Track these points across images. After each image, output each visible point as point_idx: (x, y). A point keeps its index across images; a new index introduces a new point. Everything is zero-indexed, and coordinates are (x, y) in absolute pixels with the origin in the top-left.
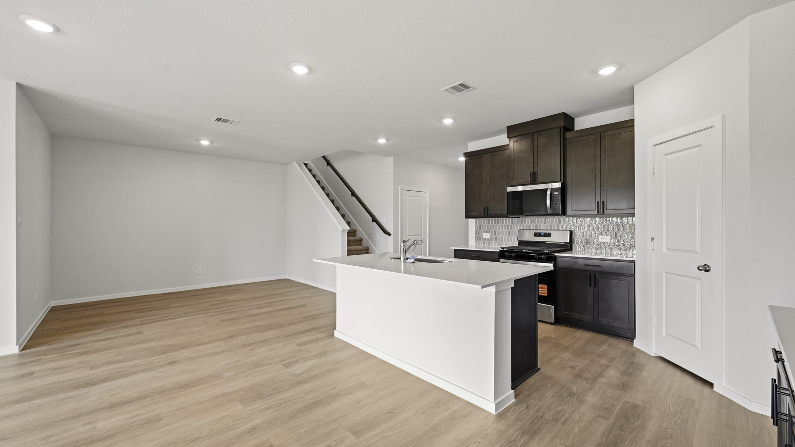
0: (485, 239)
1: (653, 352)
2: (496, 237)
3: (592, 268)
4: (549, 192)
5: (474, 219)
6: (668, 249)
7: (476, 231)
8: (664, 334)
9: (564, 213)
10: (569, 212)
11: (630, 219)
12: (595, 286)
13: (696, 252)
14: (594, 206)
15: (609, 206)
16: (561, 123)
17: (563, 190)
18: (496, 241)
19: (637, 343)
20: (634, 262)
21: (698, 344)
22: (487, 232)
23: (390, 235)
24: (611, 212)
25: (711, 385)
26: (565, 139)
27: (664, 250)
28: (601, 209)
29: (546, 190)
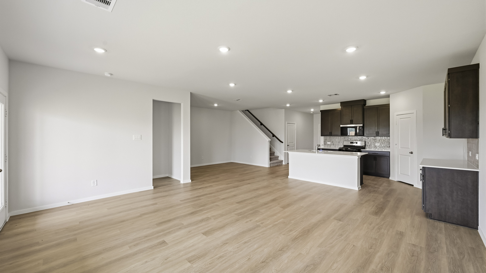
0: (328, 144)
1: (396, 180)
2: (333, 144)
3: (375, 154)
4: (358, 127)
5: (323, 137)
6: (401, 148)
7: (324, 141)
8: (400, 174)
9: (363, 135)
10: (365, 135)
11: (389, 137)
12: (376, 160)
13: (409, 148)
14: (375, 133)
15: (380, 133)
16: (363, 103)
17: (363, 127)
18: (333, 145)
19: (391, 178)
20: (390, 152)
21: (410, 175)
22: (329, 142)
23: (282, 142)
24: (381, 135)
25: (413, 185)
26: (364, 109)
27: (400, 148)
28: (377, 134)
29: (357, 127)
